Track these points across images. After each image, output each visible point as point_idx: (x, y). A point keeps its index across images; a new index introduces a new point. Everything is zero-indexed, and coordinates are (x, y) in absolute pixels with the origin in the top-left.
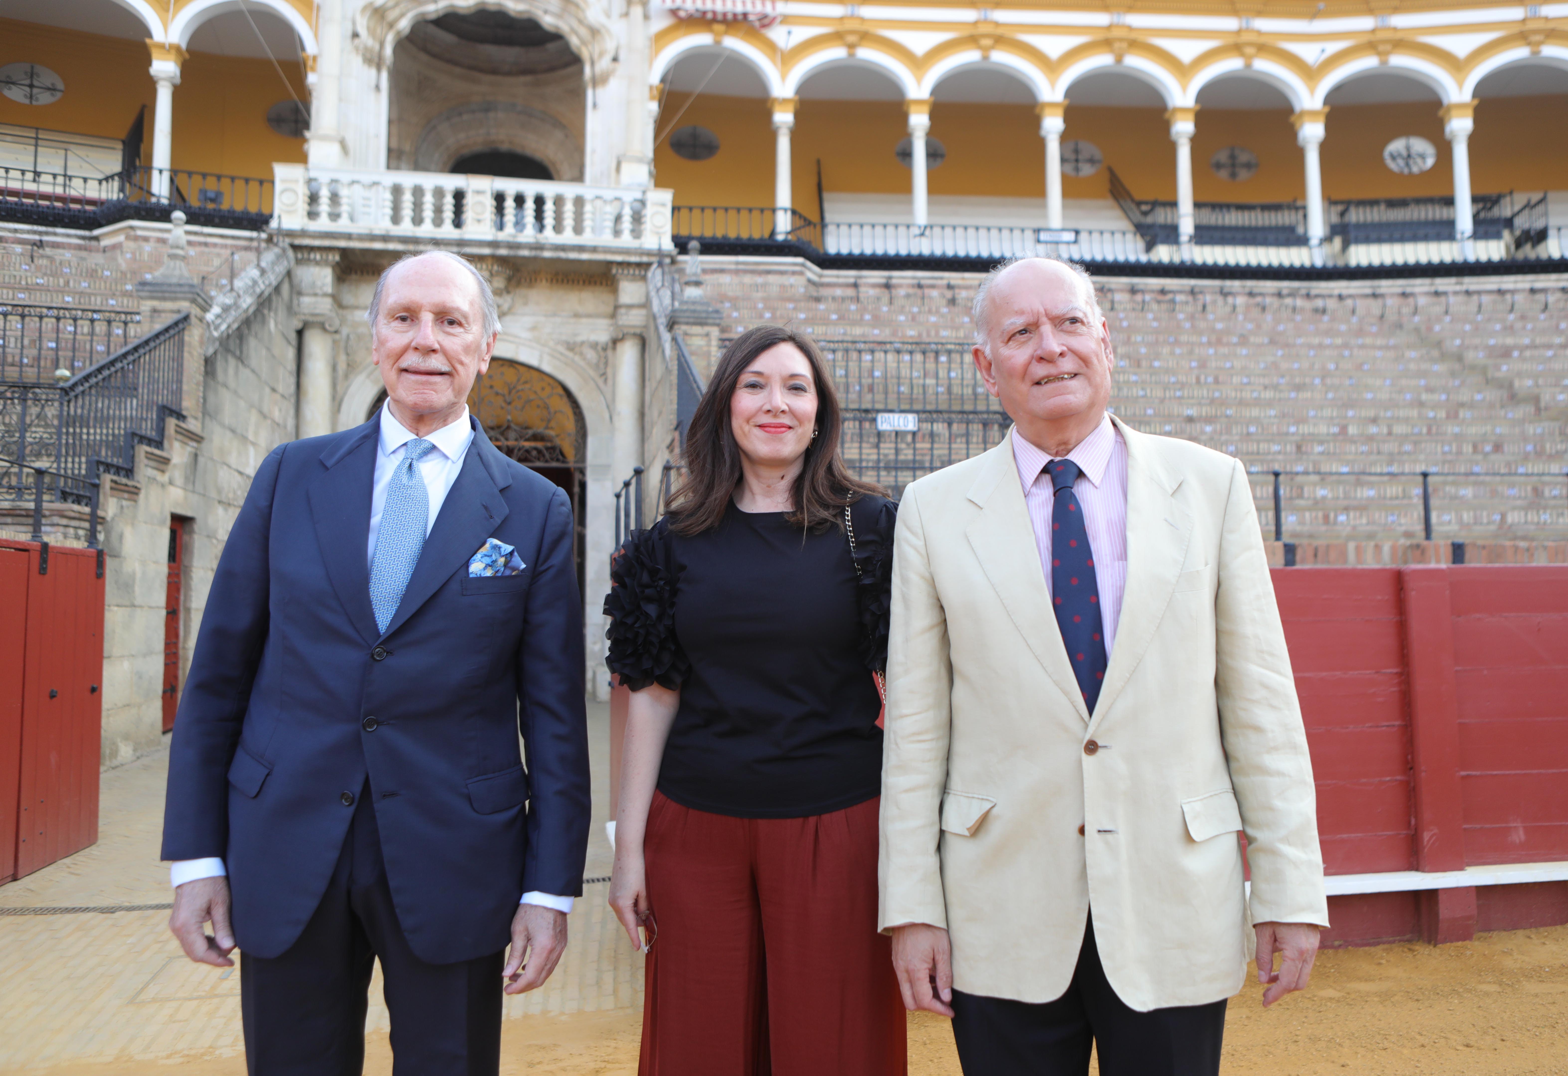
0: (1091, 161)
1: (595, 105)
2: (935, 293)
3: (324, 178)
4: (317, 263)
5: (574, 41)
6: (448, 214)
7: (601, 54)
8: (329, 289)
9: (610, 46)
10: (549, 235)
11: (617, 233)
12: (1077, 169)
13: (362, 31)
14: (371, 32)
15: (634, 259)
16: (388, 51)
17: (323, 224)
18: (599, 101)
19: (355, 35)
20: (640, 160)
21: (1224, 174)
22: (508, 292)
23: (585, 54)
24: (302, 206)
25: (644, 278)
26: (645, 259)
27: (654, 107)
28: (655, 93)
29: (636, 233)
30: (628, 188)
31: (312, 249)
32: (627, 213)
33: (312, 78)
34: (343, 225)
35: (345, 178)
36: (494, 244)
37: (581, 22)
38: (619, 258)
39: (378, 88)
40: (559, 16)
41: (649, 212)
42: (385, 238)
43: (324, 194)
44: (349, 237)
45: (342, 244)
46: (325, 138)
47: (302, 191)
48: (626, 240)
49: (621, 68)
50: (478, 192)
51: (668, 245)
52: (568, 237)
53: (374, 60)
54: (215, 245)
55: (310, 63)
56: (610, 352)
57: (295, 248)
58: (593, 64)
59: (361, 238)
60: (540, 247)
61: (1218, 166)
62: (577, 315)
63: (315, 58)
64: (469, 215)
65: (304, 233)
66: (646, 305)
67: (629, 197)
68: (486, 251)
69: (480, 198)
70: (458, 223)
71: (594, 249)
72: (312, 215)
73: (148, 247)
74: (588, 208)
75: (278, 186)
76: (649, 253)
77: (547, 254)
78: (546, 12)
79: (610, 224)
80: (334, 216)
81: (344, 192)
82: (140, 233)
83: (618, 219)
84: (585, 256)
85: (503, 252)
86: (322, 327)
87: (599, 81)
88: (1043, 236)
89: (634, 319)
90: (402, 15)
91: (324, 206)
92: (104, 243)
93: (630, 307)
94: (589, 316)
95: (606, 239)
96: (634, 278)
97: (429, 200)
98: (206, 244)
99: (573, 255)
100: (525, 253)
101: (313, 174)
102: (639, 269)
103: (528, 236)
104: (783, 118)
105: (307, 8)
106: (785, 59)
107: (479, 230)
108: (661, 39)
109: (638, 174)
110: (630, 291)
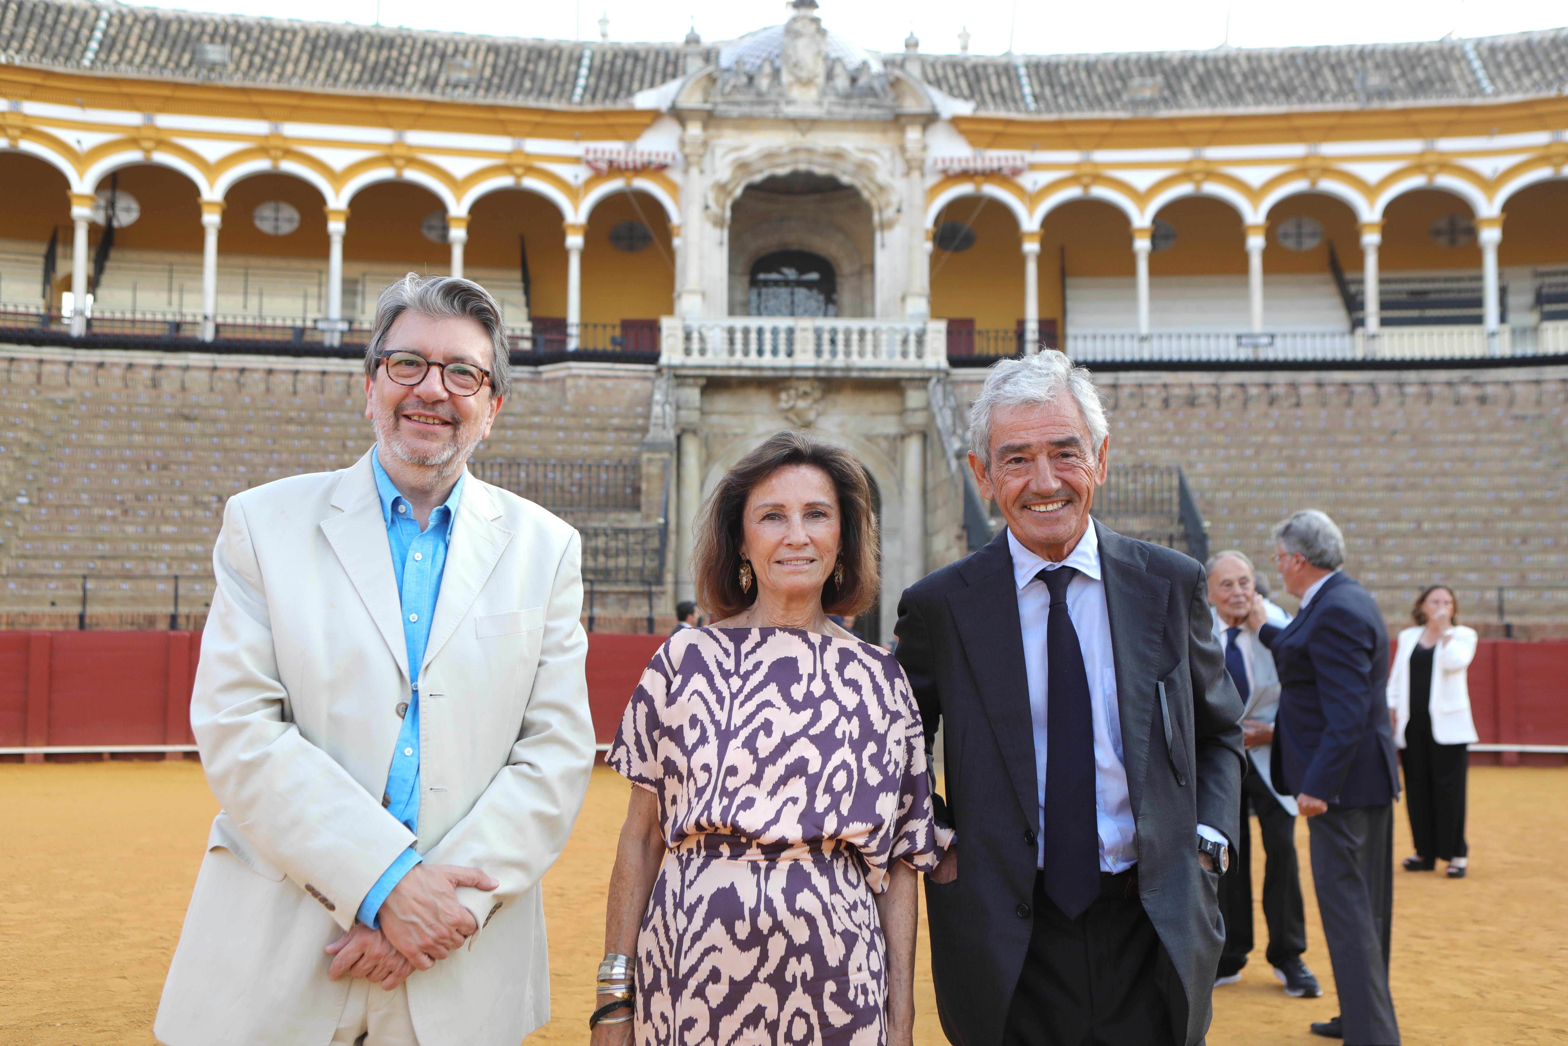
0: (1313, 235)
1: (883, 246)
2: (1153, 391)
3: (695, 325)
4: (690, 386)
5: (866, 194)
6: (782, 347)
7: (888, 204)
8: (697, 404)
9: (894, 199)
10: (856, 360)
11: (904, 354)
12: (1299, 243)
13: (712, 203)
14: (717, 200)
15: (918, 375)
16: (728, 214)
17: (695, 359)
18: (887, 242)
19: (707, 207)
20: (920, 295)
21: (1443, 241)
22: (823, 398)
23: (874, 203)
24: (680, 345)
25: (925, 388)
26: (926, 375)
27: (929, 246)
28: (931, 235)
29: (920, 355)
30: (913, 317)
31: (686, 377)
32: (912, 339)
33: (677, 242)
34: (709, 359)
35: (710, 324)
36: (816, 369)
37: (872, 180)
38: (906, 375)
39: (721, 244)
40: (854, 175)
41: (929, 338)
42: (739, 367)
43: (695, 336)
44: (714, 368)
45: (709, 373)
46: (692, 292)
47: (681, 335)
48: (912, 361)
49: (904, 218)
50: (804, 330)
51: (944, 363)
52: (869, 361)
53: (718, 223)
54: (623, 378)
55: (675, 231)
56: (898, 443)
57: (677, 377)
58: (881, 211)
59: (722, 368)
60: (848, 369)
61: (1438, 233)
62: (873, 414)
63: (679, 227)
64: (797, 347)
65: (683, 367)
66: (927, 407)
67: (914, 327)
68: (810, 374)
69: (805, 334)
70: (790, 354)
71: (889, 369)
72: (688, 352)
73: (581, 382)
74: (884, 337)
75: (665, 333)
76: (930, 370)
77: (854, 374)
78: (844, 173)
79: (898, 349)
80: (703, 352)
81: (707, 334)
82: (574, 372)
83: (905, 342)
84: (882, 375)
85: (822, 374)
86: (695, 432)
87: (886, 225)
88: (1244, 341)
89: (918, 419)
90: (737, 185)
91: (695, 345)
92: (545, 376)
93: (915, 410)
94: (882, 414)
95: (898, 361)
96: (918, 388)
97: (768, 337)
98: (617, 377)
99: (873, 374)
100: (838, 374)
101: (688, 322)
102: (922, 381)
103: (840, 361)
104: (1031, 247)
105: (673, 189)
106: (1032, 199)
107: (805, 358)
108: (934, 192)
109: (919, 305)
110: (914, 398)
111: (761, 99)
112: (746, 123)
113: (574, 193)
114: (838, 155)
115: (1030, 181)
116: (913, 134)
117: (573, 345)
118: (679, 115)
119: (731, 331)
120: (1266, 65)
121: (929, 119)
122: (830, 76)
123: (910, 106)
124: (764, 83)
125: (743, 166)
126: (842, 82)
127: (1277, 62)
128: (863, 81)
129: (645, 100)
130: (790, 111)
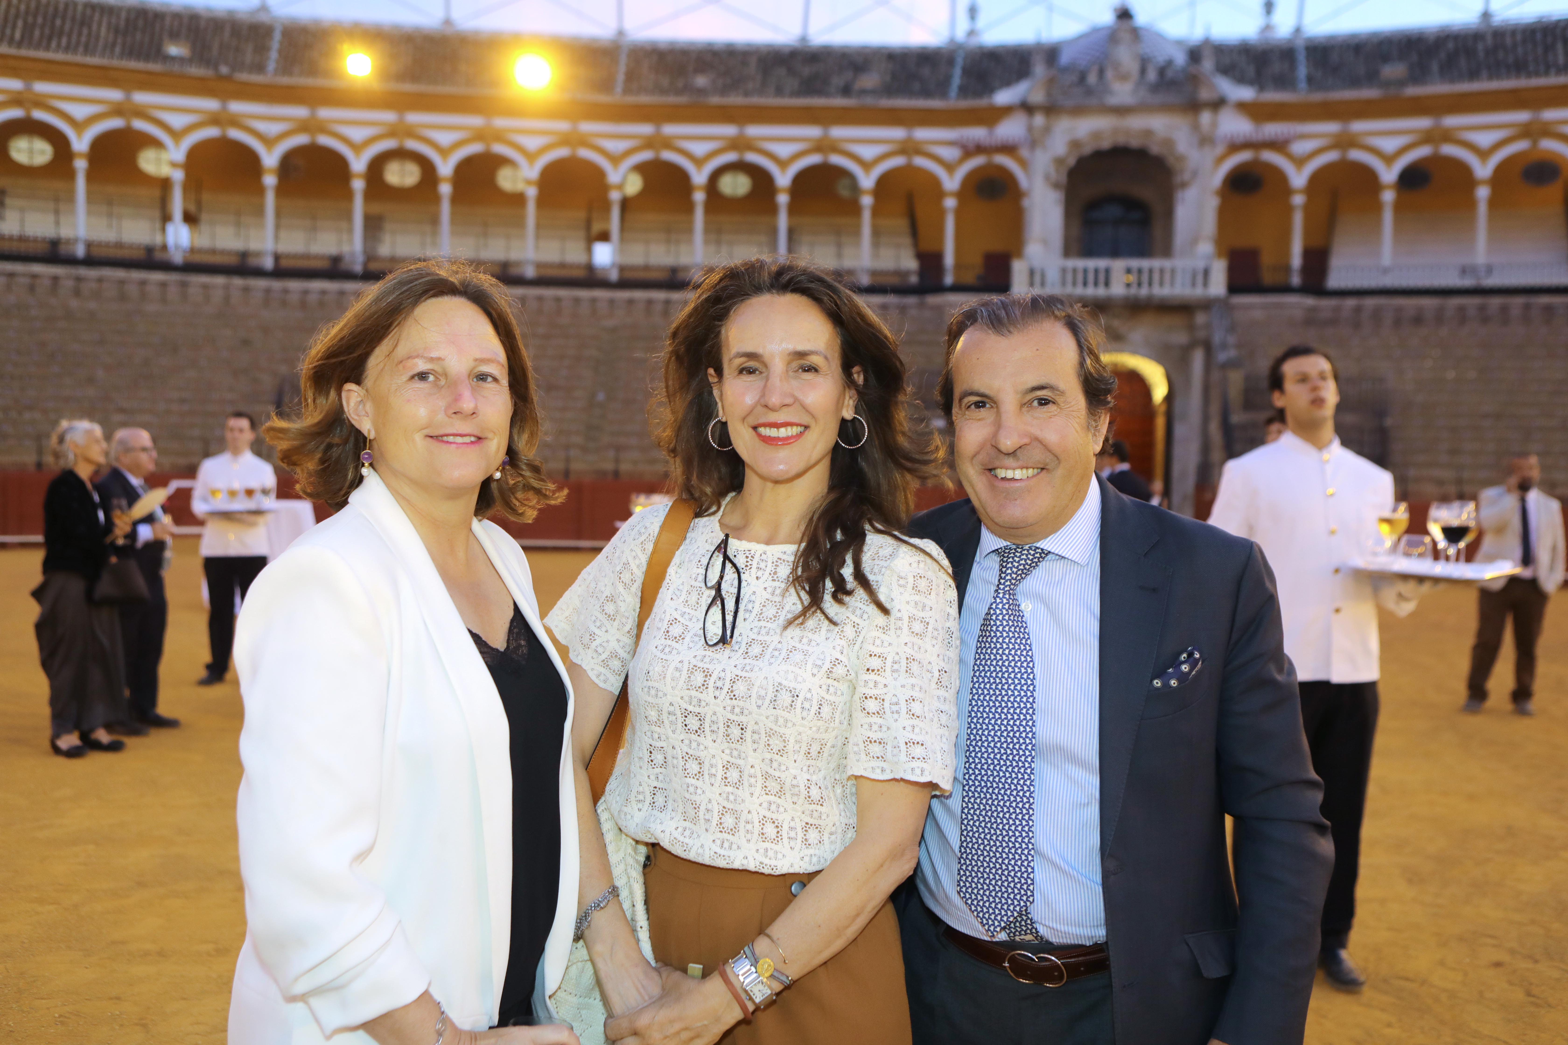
1: (1181, 201)
2: (1389, 312)
3: (1037, 265)
5: (1170, 162)
6: (1101, 282)
7: (1186, 169)
9: (1191, 165)
10: (1156, 291)
11: (1194, 286)
13: (1052, 172)
14: (1056, 170)
15: (1204, 302)
16: (1064, 179)
18: (1184, 198)
19: (1048, 176)
20: (1209, 238)
22: (1131, 317)
23: (1176, 168)
24: (1026, 281)
25: (1208, 312)
26: (1212, 301)
27: (1217, 201)
28: (1219, 191)
29: (1205, 287)
30: (1202, 257)
32: (1200, 273)
33: (1025, 201)
35: (1048, 264)
36: (1126, 297)
37: (1174, 151)
38: (1195, 301)
39: (1058, 203)
41: (1213, 272)
43: (1037, 273)
46: (1036, 240)
47: (1027, 273)
48: (1199, 291)
49: (1198, 179)
50: (1118, 268)
51: (1224, 292)
52: (1166, 291)
53: (1056, 186)
55: (1024, 195)
56: (1188, 351)
58: (1180, 174)
60: (1150, 297)
62: (1170, 329)
63: (1027, 191)
64: (1113, 282)
66: (1208, 326)
67: (1201, 264)
68: (1122, 301)
69: (1118, 271)
70: (1107, 287)
71: (1182, 297)
74: (1178, 274)
75: (1015, 271)
76: (1214, 298)
77: (1155, 301)
79: (1189, 282)
81: (1046, 271)
82: (950, 300)
83: (1194, 276)
84: (1177, 301)
87: (1184, 185)
88: (1467, 272)
89: (1201, 334)
90: (1071, 158)
91: (1037, 280)
92: (928, 303)
93: (1200, 327)
94: (1177, 329)
95: (1188, 291)
96: (1203, 312)
97: (1091, 274)
99: (1170, 301)
100: (1143, 301)
101: (1033, 263)
102: (1207, 305)
103: (1144, 291)
104: (1298, 200)
105: (1024, 164)
106: (1300, 162)
107: (1118, 289)
108: (1220, 160)
109: (1206, 248)
110: (1200, 318)
111: (1089, 92)
112: (1078, 111)
113: (950, 167)
114: (1148, 133)
115: (1300, 148)
116: (1206, 117)
117: (949, 279)
118: (1027, 108)
119: (1064, 271)
120: (1508, 41)
121: (1218, 104)
122: (1143, 71)
123: (1204, 94)
124: (1092, 79)
125: (1075, 144)
126: (1152, 76)
127: (1519, 37)
128: (1170, 74)
129: (1003, 97)
130: (1113, 100)
